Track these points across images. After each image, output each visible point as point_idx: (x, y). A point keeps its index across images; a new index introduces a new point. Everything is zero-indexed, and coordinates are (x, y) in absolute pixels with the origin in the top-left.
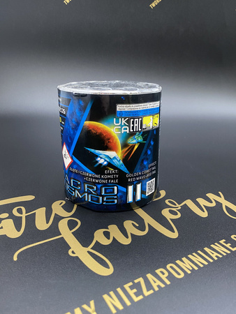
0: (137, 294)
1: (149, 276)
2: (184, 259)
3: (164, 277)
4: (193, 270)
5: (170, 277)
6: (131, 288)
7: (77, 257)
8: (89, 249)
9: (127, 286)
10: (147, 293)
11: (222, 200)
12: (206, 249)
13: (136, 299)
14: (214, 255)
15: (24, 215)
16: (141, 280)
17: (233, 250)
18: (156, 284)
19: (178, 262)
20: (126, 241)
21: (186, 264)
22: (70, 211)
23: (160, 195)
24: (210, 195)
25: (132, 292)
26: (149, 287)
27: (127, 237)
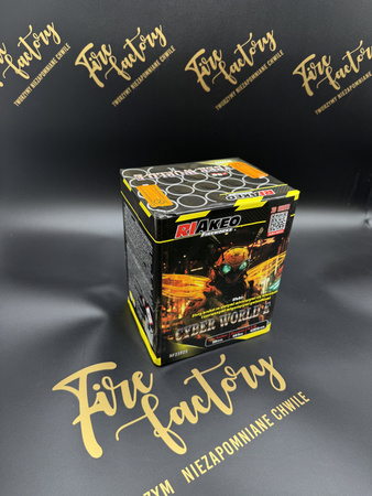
0: (203, 469)
1: (211, 453)
2: (235, 437)
3: (220, 454)
4: (240, 447)
5: (225, 454)
6: (199, 464)
7: (160, 438)
8: (168, 429)
9: (196, 463)
10: (209, 468)
11: (270, 368)
12: (251, 426)
13: (202, 472)
14: (256, 431)
15: (112, 389)
16: (205, 457)
17: (270, 425)
18: (215, 460)
19: (231, 440)
20: (194, 420)
21: (235, 442)
22: (148, 386)
23: (220, 361)
24: (262, 362)
25: (199, 467)
26: (211, 463)
27: (195, 415)
